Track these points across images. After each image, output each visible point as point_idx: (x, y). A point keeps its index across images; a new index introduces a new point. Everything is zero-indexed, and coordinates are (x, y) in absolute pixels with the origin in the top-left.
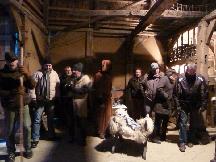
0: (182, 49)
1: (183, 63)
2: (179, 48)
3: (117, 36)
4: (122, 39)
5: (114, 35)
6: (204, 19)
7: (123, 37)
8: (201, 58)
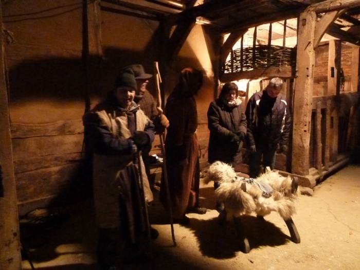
0: (254, 53)
1: (260, 76)
2: (247, 50)
3: (145, 14)
4: (153, 22)
5: (139, 12)
6: (312, 9)
7: (154, 19)
8: (307, 69)
